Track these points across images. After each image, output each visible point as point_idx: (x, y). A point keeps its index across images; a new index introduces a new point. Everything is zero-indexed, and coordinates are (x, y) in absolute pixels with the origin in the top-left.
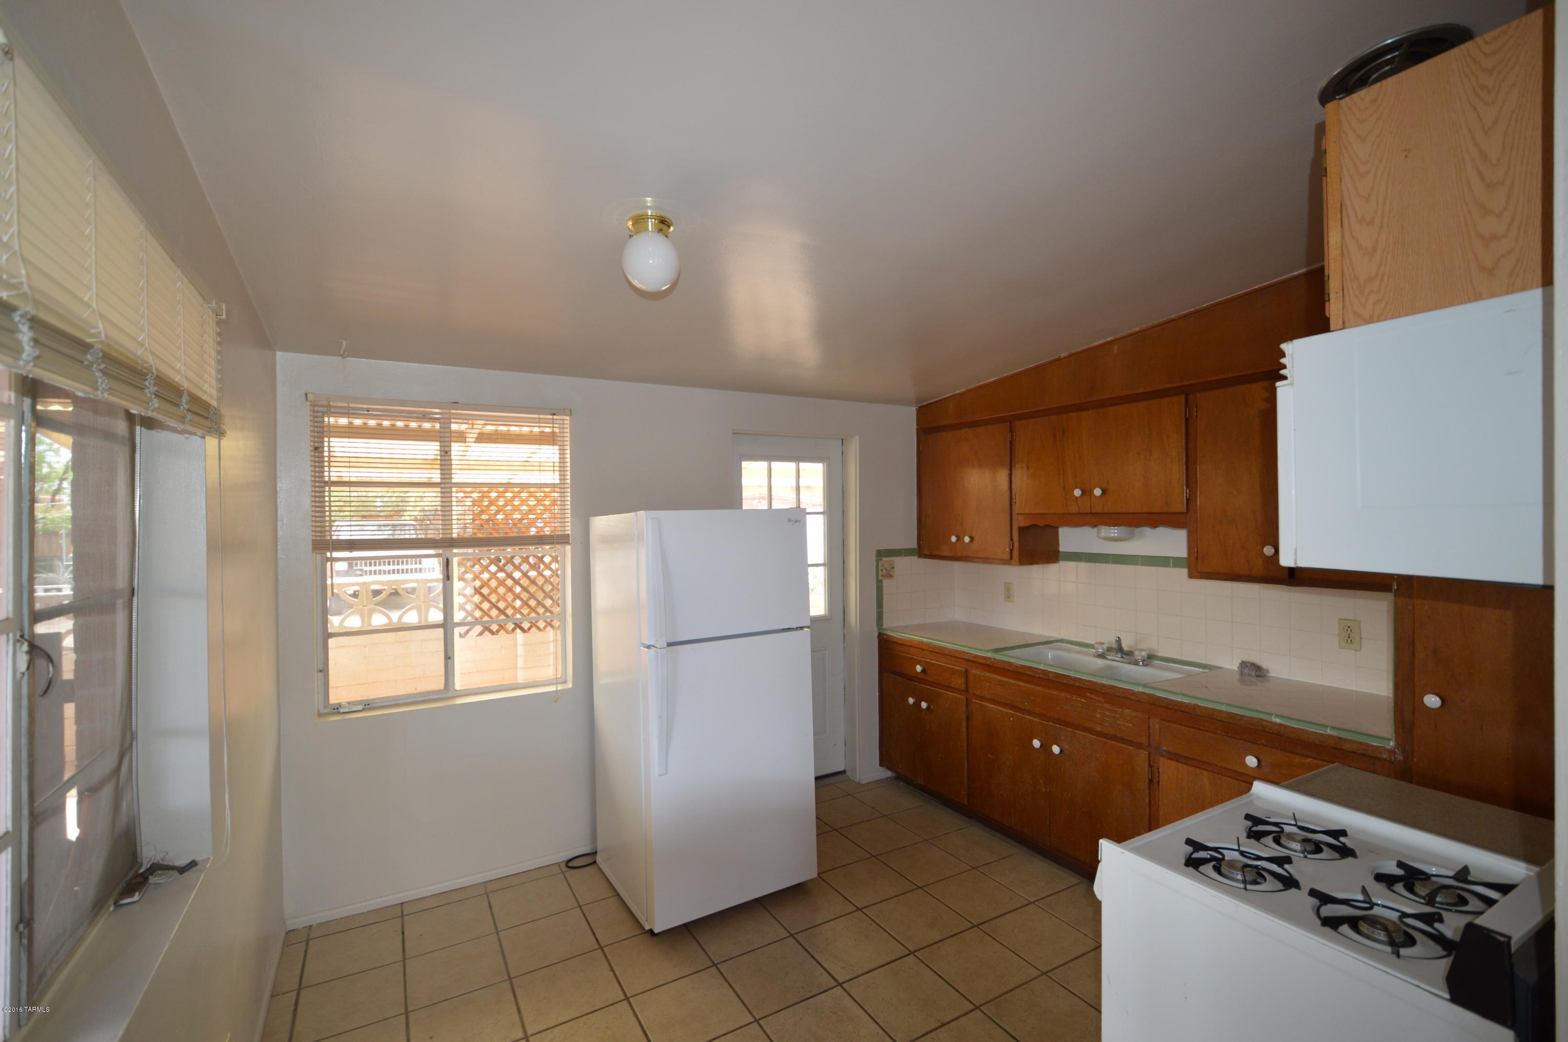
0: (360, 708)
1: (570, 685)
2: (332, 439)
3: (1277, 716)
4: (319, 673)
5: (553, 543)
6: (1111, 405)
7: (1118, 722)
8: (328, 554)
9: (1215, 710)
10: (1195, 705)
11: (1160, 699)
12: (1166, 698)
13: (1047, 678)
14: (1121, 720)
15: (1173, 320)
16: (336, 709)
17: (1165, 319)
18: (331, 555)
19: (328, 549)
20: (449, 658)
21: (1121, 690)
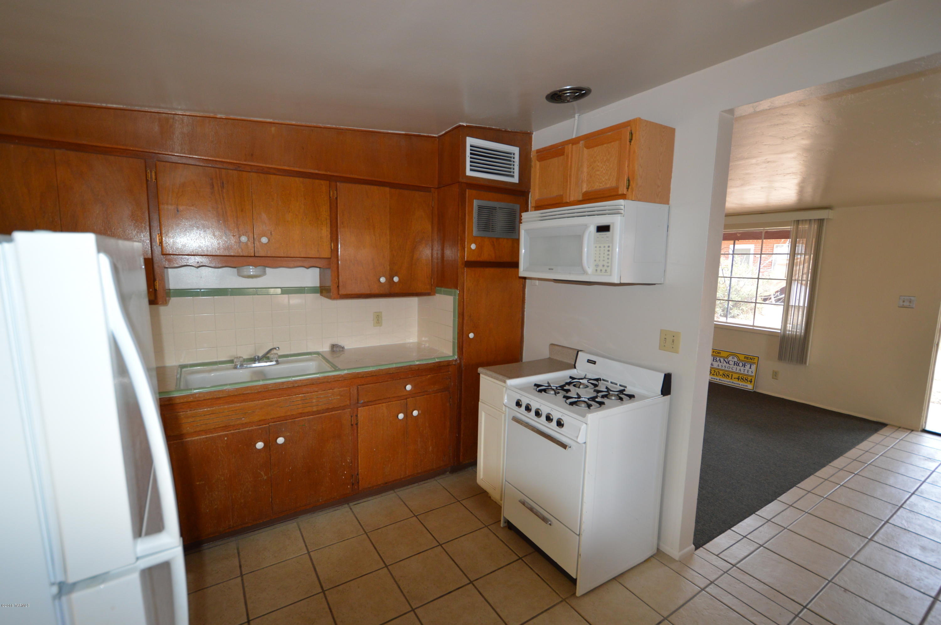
3: (417, 361)
6: (274, 174)
7: (330, 399)
9: (389, 369)
10: (380, 369)
11: (358, 373)
12: (362, 372)
13: (267, 389)
14: (332, 396)
15: (320, 127)
17: (315, 124)
21: (333, 377)
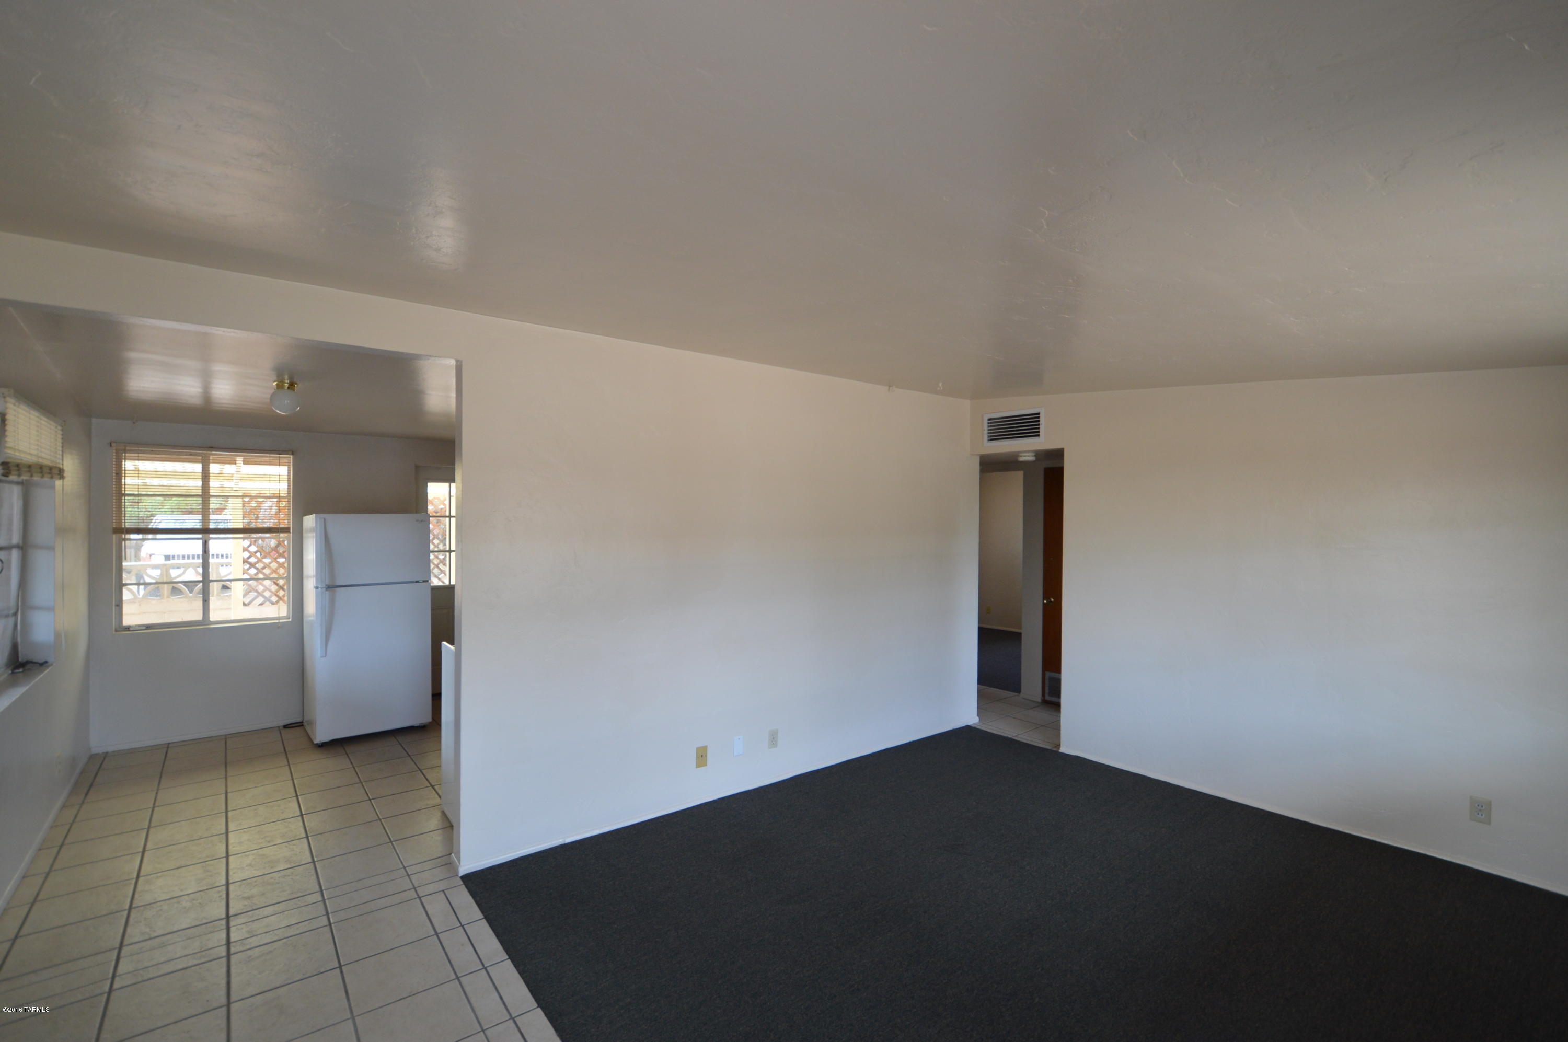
0: (144, 628)
1: (290, 620)
2: (127, 454)
4: (117, 607)
5: (278, 532)
8: (123, 536)
16: (128, 628)
18: (125, 536)
19: (123, 533)
20: (206, 601)
